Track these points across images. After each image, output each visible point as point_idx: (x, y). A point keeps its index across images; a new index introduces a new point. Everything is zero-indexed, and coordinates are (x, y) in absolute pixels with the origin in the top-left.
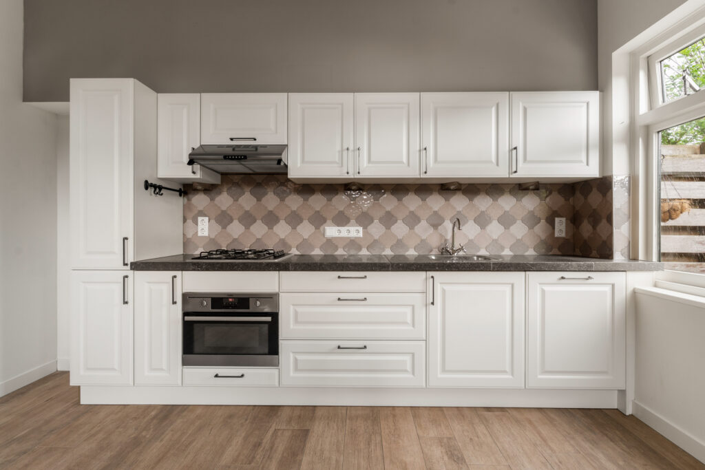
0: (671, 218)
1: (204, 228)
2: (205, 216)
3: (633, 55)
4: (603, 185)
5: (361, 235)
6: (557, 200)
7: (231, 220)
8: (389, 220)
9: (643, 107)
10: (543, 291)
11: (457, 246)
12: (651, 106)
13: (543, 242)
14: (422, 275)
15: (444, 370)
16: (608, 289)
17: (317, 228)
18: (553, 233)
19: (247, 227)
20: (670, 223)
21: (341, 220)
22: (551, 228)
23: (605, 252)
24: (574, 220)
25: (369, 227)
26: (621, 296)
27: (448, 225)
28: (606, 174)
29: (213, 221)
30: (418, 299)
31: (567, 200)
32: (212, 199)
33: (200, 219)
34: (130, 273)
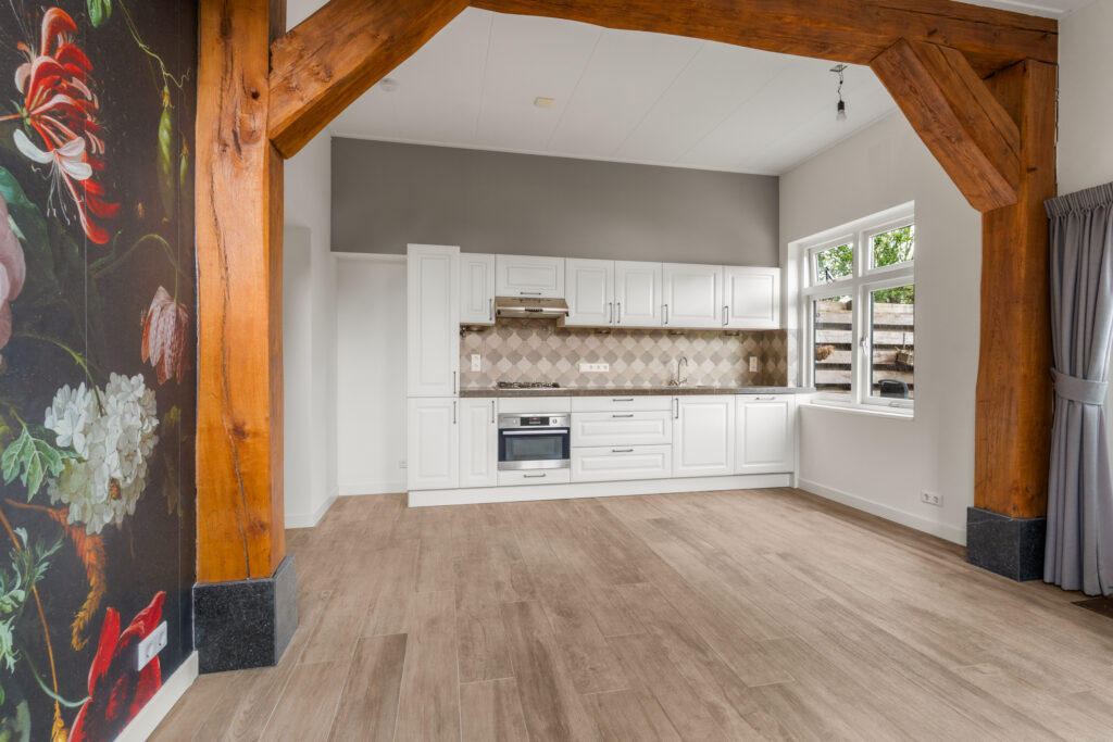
0: (823, 358)
1: (477, 363)
2: (478, 353)
3: (801, 246)
4: (782, 334)
5: (608, 370)
6: (750, 344)
7: (500, 357)
8: (629, 358)
9: (806, 284)
10: (746, 408)
11: (681, 379)
12: (811, 285)
13: (742, 375)
14: (669, 398)
15: (684, 465)
16: (784, 405)
17: (573, 364)
18: (748, 369)
19: (515, 363)
20: (823, 361)
21: (593, 358)
22: (745, 364)
23: (783, 382)
24: (763, 359)
25: (614, 364)
26: (792, 410)
27: (674, 362)
28: (784, 327)
29: (484, 359)
30: (667, 415)
31: (758, 343)
32: (484, 339)
33: (473, 356)
34: (457, 400)
